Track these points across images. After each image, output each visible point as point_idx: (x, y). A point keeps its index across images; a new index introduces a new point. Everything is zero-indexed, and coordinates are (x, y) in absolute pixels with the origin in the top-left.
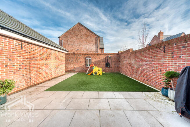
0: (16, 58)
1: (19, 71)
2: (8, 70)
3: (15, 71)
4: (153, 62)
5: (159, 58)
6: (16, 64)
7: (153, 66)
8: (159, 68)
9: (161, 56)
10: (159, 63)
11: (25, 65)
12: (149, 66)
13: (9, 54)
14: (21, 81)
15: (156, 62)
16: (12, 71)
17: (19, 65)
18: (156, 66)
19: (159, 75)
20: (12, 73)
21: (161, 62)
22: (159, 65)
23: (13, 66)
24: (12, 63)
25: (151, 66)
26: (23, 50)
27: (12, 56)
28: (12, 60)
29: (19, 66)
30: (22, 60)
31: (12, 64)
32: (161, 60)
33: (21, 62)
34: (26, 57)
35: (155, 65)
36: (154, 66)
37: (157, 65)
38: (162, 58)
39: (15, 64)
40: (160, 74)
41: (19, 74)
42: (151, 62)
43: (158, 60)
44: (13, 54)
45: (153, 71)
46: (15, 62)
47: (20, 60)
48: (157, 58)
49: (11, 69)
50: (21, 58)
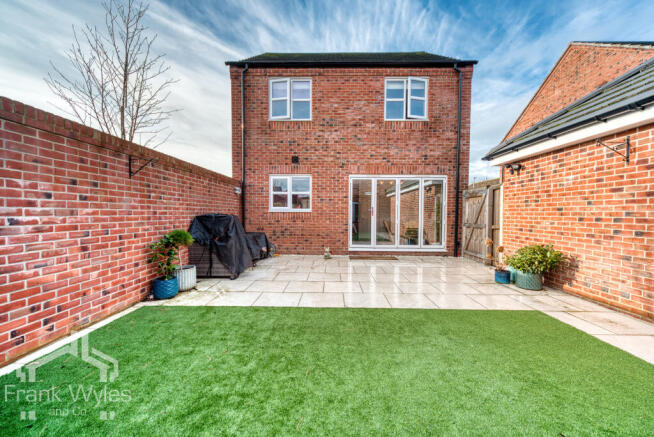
0: (608, 197)
1: (612, 238)
2: (585, 230)
3: (600, 236)
4: (86, 206)
5: (112, 193)
6: (606, 215)
7: (83, 227)
8: (116, 232)
9: (120, 188)
10: (115, 213)
11: (639, 221)
12: (60, 229)
13: (589, 187)
14: (618, 275)
15: (100, 206)
16: (593, 236)
17: (615, 220)
18: (103, 227)
19: (116, 258)
20: (593, 240)
21: (121, 207)
22: (115, 219)
23: (597, 220)
24: (594, 211)
25: (76, 228)
26: (633, 163)
27: (597, 192)
28: (595, 203)
29: (612, 223)
30: (627, 202)
31: (593, 214)
32: (120, 200)
33: (624, 208)
34: (646, 187)
35: (96, 220)
36: (90, 227)
37: (104, 220)
38: (122, 194)
39: (601, 214)
40: (118, 254)
41: (614, 250)
42: (74, 205)
43: (111, 200)
44: (598, 186)
45: (84, 249)
46: (603, 209)
47: (621, 202)
48: (106, 193)
49: (591, 230)
50: (624, 192)
